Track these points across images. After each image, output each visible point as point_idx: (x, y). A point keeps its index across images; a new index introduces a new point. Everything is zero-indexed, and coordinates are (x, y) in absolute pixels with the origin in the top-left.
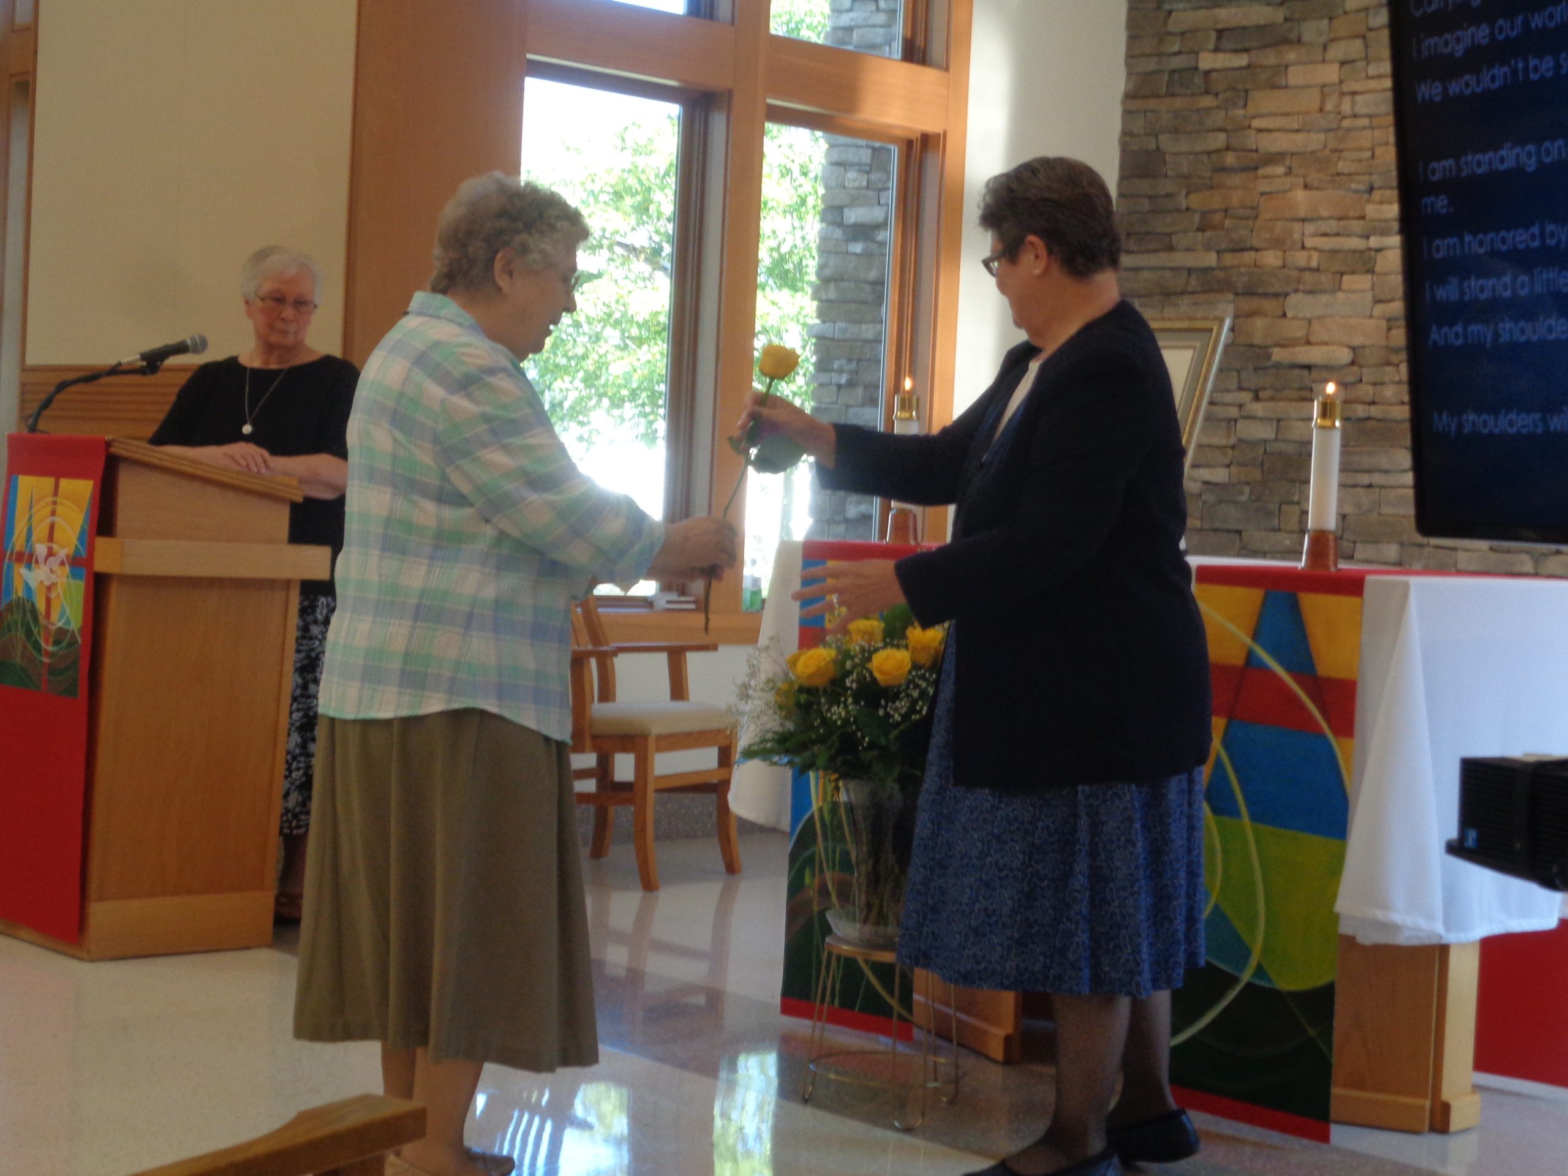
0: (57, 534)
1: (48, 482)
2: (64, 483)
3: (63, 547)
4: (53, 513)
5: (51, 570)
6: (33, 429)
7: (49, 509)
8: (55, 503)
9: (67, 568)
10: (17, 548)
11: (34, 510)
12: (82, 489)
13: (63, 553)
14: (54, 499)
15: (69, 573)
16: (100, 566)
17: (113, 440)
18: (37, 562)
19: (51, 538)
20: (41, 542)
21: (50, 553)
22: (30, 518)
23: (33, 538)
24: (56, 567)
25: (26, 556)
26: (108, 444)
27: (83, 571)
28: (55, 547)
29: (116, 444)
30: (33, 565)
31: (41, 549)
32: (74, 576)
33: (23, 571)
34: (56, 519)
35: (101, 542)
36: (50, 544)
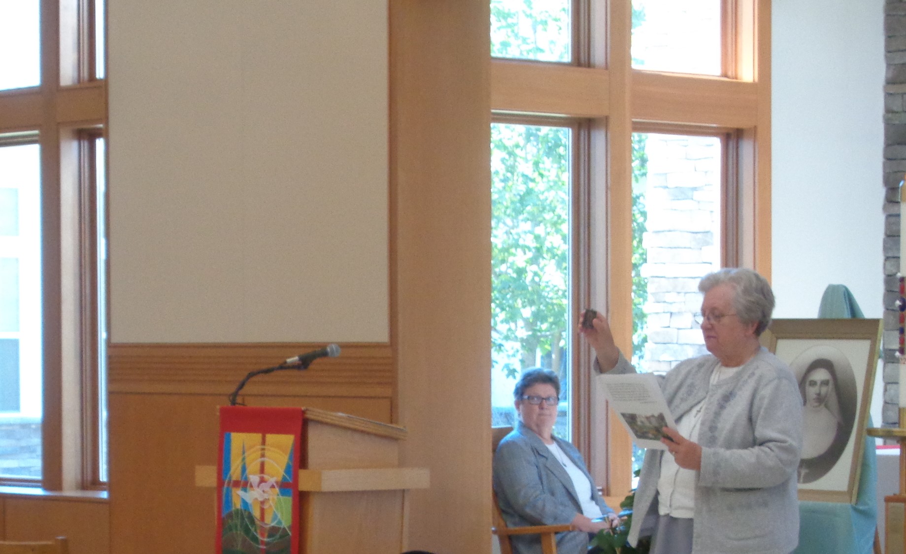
0: (266, 467)
1: (256, 437)
2: (270, 437)
3: (272, 476)
4: (263, 456)
5: (263, 491)
6: (234, 403)
7: (259, 453)
8: (263, 449)
9: (277, 490)
10: (234, 478)
11: (246, 454)
12: (288, 440)
13: (272, 480)
14: (263, 447)
15: (279, 493)
16: (303, 486)
17: (307, 410)
18: (251, 486)
19: (262, 470)
20: (254, 474)
21: (262, 481)
22: (244, 459)
23: (248, 471)
24: (267, 489)
25: (242, 483)
26: (303, 412)
27: (291, 491)
28: (266, 477)
29: (308, 412)
30: (248, 488)
31: (254, 479)
32: (283, 494)
33: (240, 492)
34: (266, 459)
35: (302, 473)
36: (262, 475)
